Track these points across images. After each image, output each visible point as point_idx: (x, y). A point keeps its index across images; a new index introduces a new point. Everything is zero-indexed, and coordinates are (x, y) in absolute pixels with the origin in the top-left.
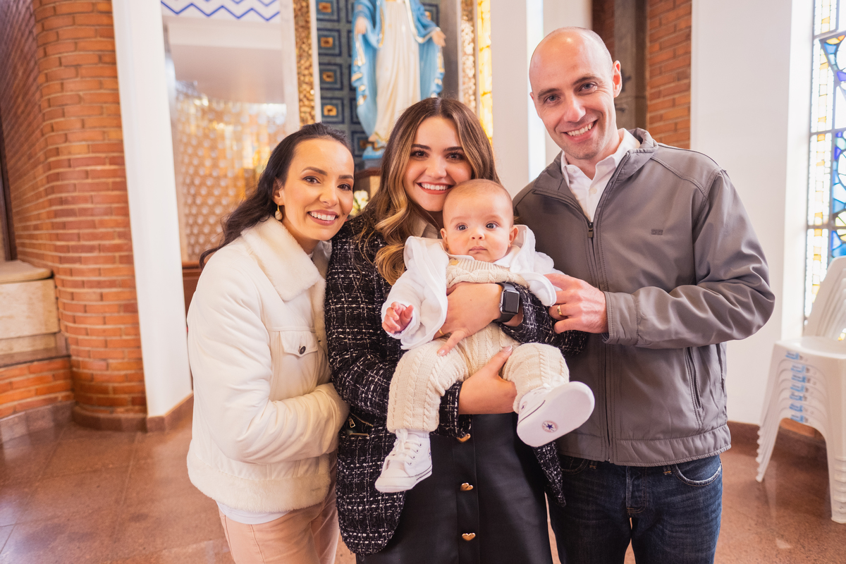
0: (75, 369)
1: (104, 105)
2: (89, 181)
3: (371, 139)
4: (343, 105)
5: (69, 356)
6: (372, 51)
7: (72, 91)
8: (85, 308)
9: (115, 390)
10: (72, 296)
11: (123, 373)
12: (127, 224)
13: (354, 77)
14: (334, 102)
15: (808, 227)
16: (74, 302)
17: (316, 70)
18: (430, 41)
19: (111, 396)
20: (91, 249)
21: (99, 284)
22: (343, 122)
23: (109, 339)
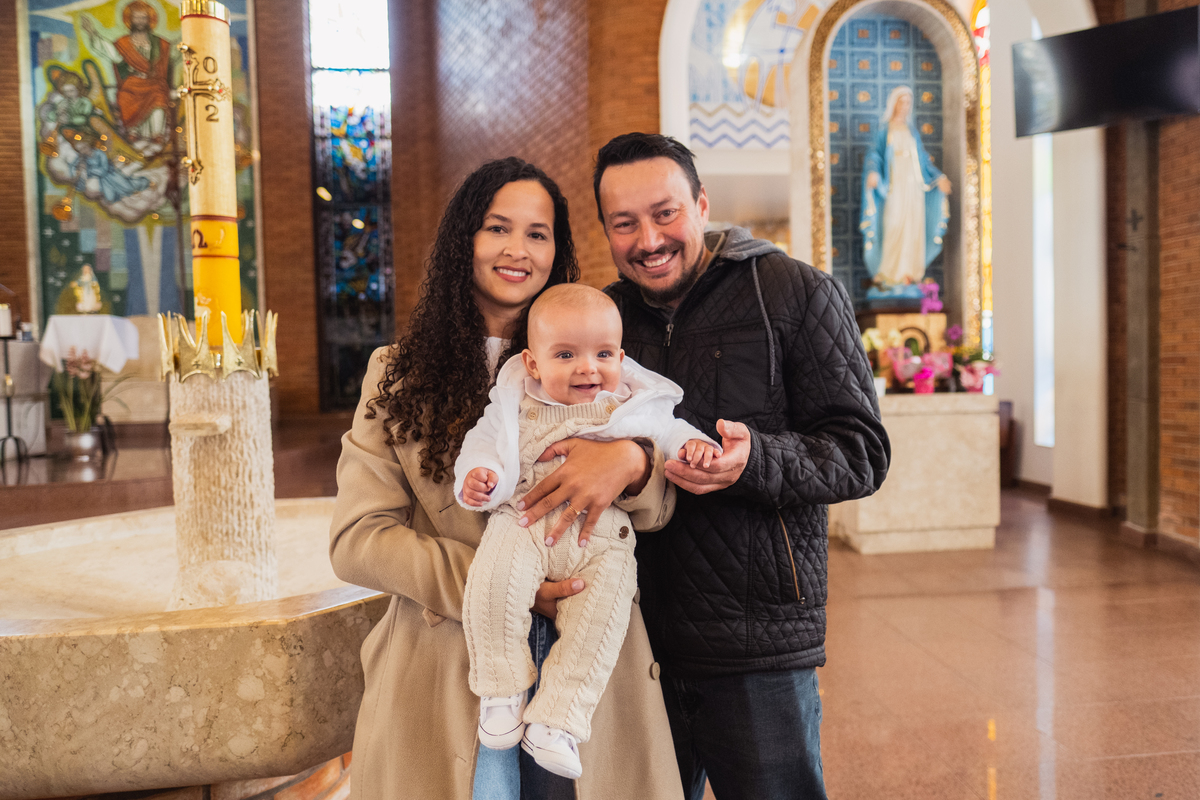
3: (877, 279)
6: (880, 201)
13: (864, 226)
14: (840, 244)
18: (935, 189)
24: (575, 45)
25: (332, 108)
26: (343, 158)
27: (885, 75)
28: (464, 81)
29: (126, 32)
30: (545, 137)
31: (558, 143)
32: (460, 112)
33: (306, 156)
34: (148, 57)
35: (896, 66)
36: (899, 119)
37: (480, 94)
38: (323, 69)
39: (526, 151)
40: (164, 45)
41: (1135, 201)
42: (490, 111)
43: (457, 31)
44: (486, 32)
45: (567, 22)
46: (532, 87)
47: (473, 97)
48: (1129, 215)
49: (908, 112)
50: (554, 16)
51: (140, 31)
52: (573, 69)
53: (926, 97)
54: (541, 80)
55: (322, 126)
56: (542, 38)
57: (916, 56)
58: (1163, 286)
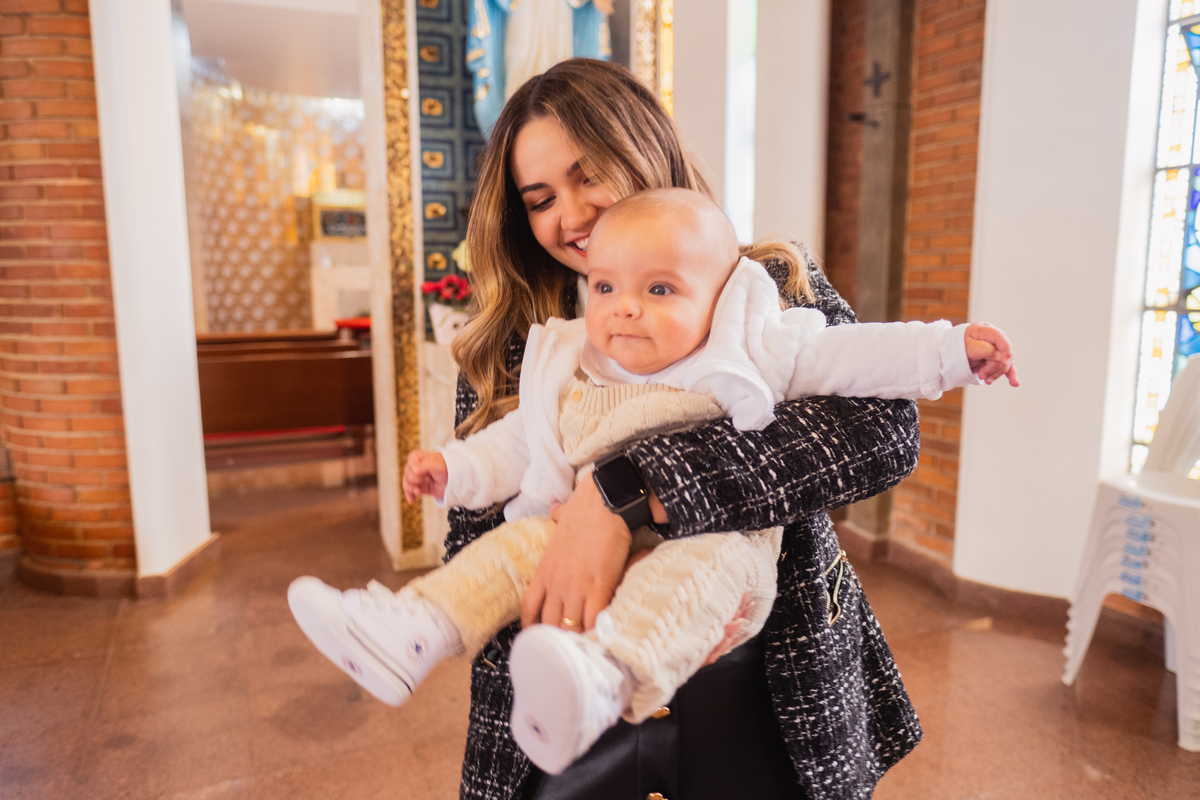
0: (22, 500)
1: (69, 82)
2: (44, 202)
4: (452, 100)
5: (12, 479)
6: (501, 17)
7: (15, 55)
8: (38, 406)
9: (87, 534)
10: (18, 385)
11: (99, 507)
12: (106, 274)
13: (472, 56)
14: (440, 93)
15: (1146, 308)
16: (21, 395)
17: (412, 40)
18: (590, 4)
19: (81, 542)
20: (48, 311)
21: (60, 368)
22: (451, 125)
23: (77, 453)
41: (878, 50)
48: (867, 70)
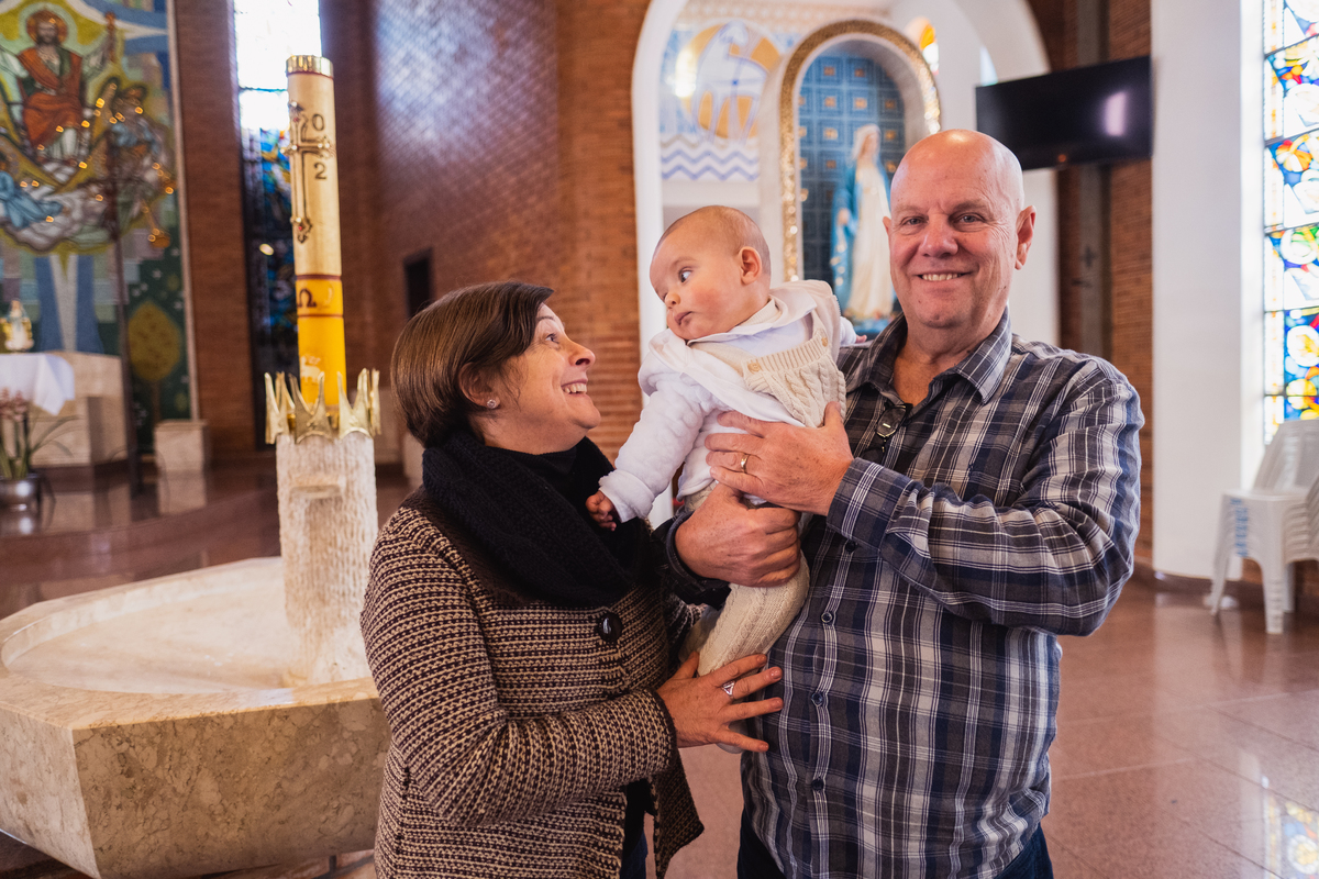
6: (851, 237)
13: (834, 261)
15: (1265, 395)
24: (542, 75)
25: (262, 130)
26: (275, 184)
27: (851, 112)
28: (409, 107)
29: (32, 44)
30: (508, 168)
31: (525, 174)
32: (405, 138)
33: (235, 181)
34: (57, 72)
35: (861, 103)
36: (866, 156)
37: (430, 120)
38: (251, 89)
39: (485, 182)
40: (75, 60)
41: (1088, 239)
42: (441, 139)
43: (401, 54)
44: (437, 56)
45: (533, 52)
46: (491, 116)
47: (421, 124)
48: (1082, 251)
49: (874, 148)
50: (517, 45)
51: (47, 44)
52: (540, 100)
53: (889, 135)
54: (503, 109)
55: (252, 150)
56: (503, 67)
57: (880, 95)
58: (1116, 320)
